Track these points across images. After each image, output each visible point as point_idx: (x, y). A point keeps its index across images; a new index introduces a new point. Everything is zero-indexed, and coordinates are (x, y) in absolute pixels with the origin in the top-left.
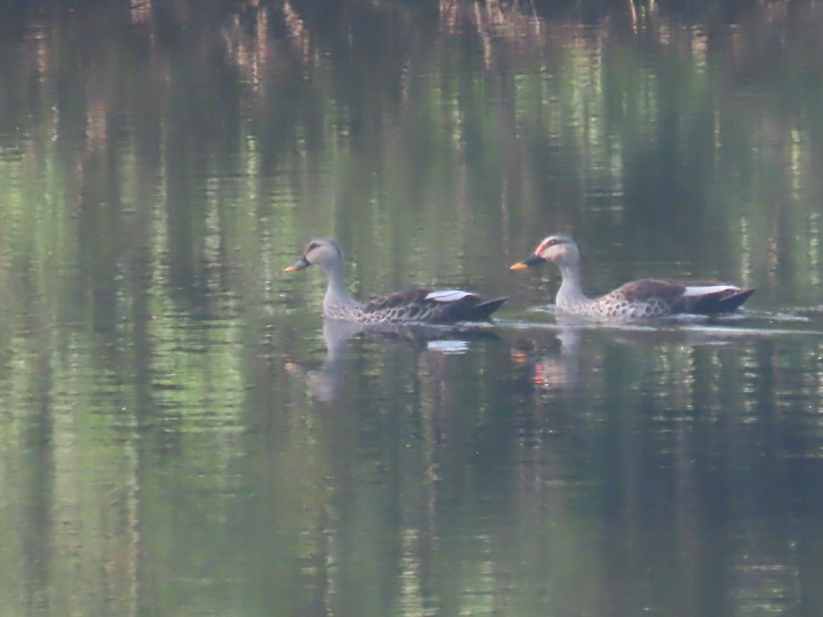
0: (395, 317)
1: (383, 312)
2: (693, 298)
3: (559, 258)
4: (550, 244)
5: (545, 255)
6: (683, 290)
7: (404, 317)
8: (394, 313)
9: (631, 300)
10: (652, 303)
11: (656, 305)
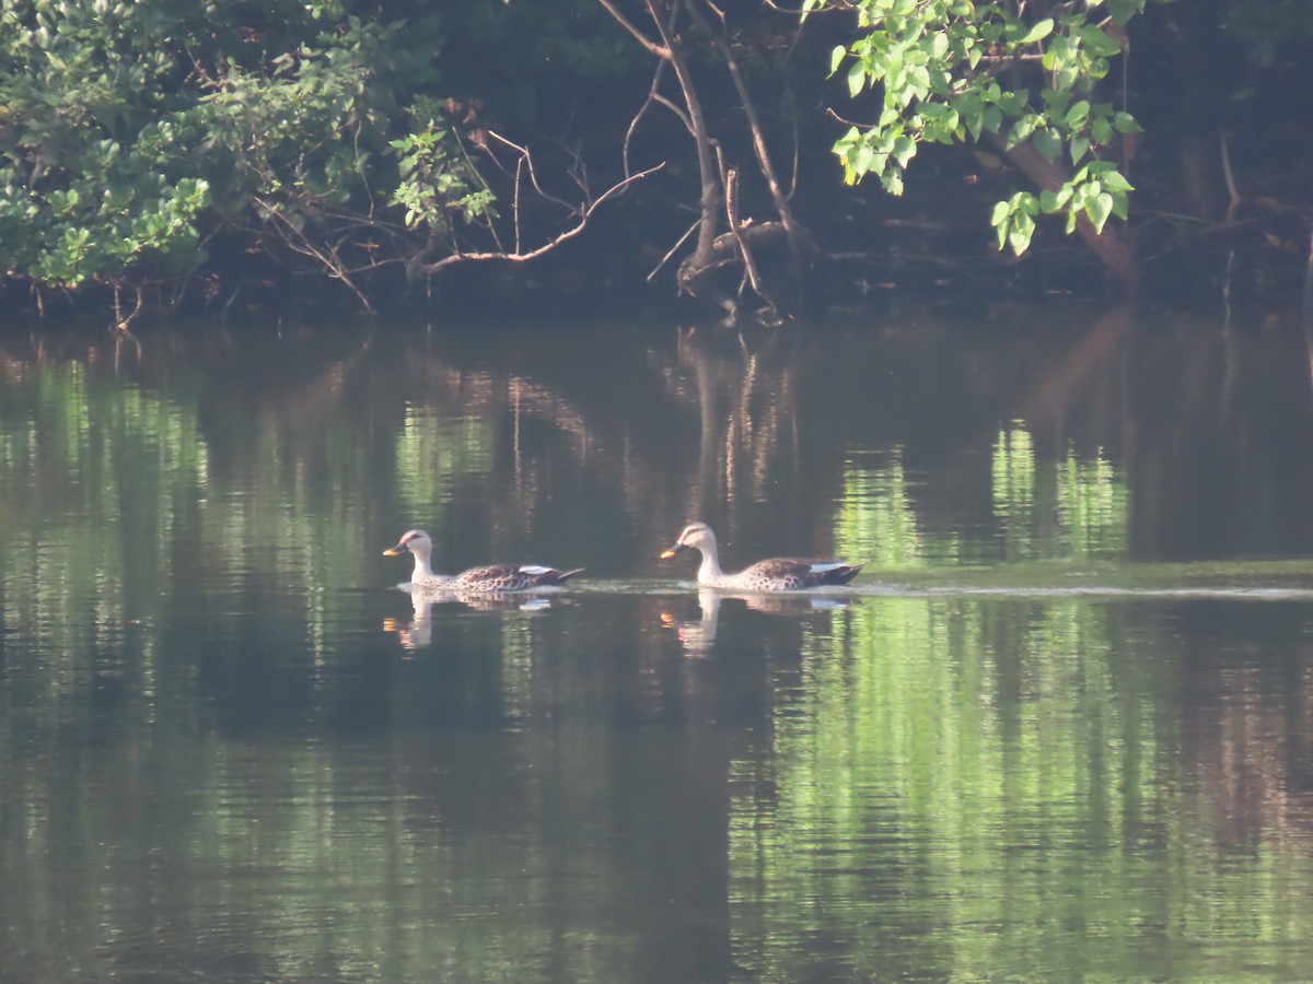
0: (501, 586)
1: (488, 581)
2: (818, 574)
3: (699, 543)
4: (689, 533)
5: (686, 543)
6: (809, 568)
7: (508, 587)
8: (499, 583)
9: (771, 577)
10: (789, 580)
11: (792, 581)
